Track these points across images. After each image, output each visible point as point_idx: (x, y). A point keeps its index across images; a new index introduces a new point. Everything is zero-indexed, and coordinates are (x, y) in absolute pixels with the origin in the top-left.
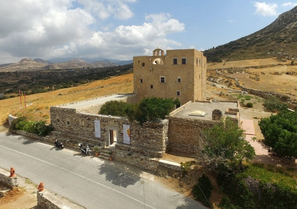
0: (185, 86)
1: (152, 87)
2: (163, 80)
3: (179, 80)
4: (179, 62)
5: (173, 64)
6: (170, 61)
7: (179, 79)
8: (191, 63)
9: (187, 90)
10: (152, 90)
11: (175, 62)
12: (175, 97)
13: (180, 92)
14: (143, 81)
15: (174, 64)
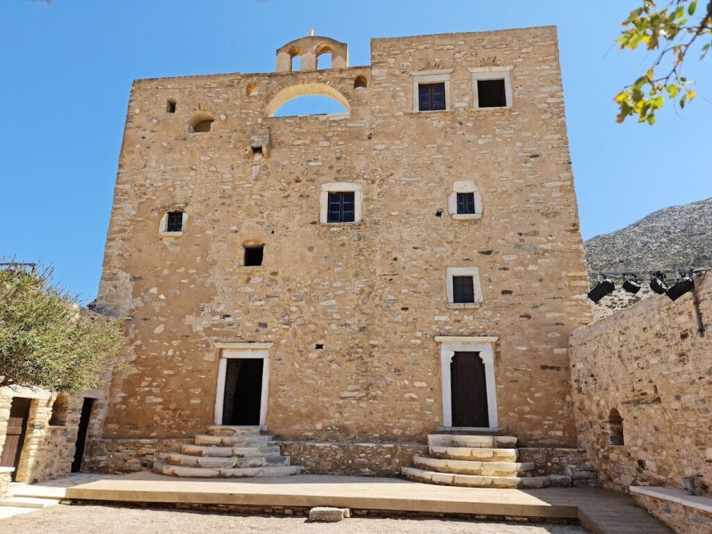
0: (512, 236)
1: (254, 256)
2: (341, 207)
3: (466, 203)
4: (462, 97)
5: (417, 109)
6: (394, 96)
7: (460, 196)
8: (544, 101)
9: (534, 262)
10: (256, 280)
11: (432, 97)
12: (442, 313)
13: (476, 282)
14: (185, 217)
15: (422, 108)
